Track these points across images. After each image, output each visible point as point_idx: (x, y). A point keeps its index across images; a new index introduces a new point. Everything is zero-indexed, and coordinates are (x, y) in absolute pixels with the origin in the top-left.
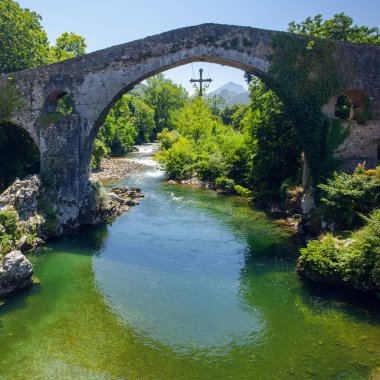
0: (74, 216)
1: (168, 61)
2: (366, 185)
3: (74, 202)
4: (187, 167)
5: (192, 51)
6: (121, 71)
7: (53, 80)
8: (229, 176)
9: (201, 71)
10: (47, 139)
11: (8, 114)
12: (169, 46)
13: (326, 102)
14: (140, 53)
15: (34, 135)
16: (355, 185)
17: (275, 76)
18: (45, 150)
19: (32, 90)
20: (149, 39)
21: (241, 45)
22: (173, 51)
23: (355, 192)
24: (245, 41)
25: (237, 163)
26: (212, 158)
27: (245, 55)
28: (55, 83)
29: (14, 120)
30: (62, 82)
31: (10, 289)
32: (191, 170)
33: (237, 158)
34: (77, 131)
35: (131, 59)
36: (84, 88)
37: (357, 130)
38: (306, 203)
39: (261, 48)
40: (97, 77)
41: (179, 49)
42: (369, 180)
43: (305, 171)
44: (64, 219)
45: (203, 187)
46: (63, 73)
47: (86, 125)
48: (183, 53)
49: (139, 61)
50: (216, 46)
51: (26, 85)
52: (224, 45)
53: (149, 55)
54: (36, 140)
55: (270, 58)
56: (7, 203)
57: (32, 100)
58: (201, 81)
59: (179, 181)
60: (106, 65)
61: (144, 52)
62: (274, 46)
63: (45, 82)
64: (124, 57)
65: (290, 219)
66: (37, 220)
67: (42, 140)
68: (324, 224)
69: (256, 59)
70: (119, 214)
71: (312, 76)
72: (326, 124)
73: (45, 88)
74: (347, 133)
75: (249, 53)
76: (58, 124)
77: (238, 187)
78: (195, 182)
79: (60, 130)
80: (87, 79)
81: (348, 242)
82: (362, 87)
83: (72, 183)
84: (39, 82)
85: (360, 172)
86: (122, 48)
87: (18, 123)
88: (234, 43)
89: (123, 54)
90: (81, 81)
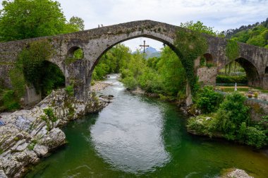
0: (84, 109)
1: (130, 36)
3: (83, 102)
6: (107, 39)
7: (72, 40)
9: (144, 41)
10: (69, 71)
12: (130, 29)
13: (197, 58)
14: (116, 31)
15: (62, 68)
18: (68, 76)
19: (61, 45)
20: (121, 24)
21: (162, 31)
22: (132, 31)
24: (164, 29)
27: (164, 35)
28: (74, 43)
29: (51, 60)
30: (77, 43)
34: (85, 67)
35: (112, 34)
36: (88, 46)
39: (171, 33)
40: (95, 41)
41: (135, 31)
44: (77, 111)
46: (78, 38)
47: (89, 64)
49: (116, 35)
50: (151, 31)
51: (58, 42)
52: (155, 31)
53: (121, 32)
54: (63, 71)
55: (174, 38)
57: (61, 50)
58: (144, 46)
60: (100, 36)
61: (118, 31)
62: (176, 33)
63: (68, 42)
64: (109, 32)
67: (67, 71)
69: (168, 38)
71: (191, 47)
73: (68, 45)
76: (75, 63)
79: (76, 66)
80: (90, 41)
83: (82, 93)
84: (65, 42)
86: (108, 28)
87: (53, 62)
88: (159, 30)
90: (87, 42)
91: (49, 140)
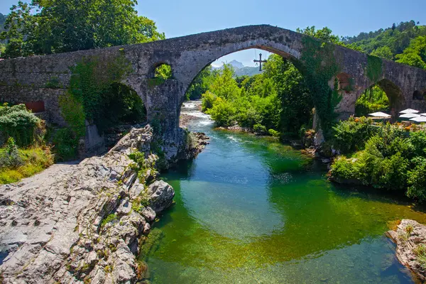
0: (176, 154)
1: (240, 46)
2: (357, 128)
3: (173, 144)
4: (231, 118)
5: (255, 41)
6: (208, 51)
7: (156, 53)
8: (262, 124)
9: (260, 55)
10: (152, 97)
11: (119, 78)
12: (240, 36)
13: (330, 79)
14: (221, 40)
15: (141, 94)
16: (351, 128)
17: (303, 62)
18: (151, 105)
19: (139, 60)
20: (228, 30)
21: (284, 41)
22: (243, 41)
23: (352, 131)
24: (287, 38)
25: (267, 115)
26: (249, 111)
27: (287, 47)
28: (159, 56)
29: (123, 82)
30: (163, 55)
31: (161, 209)
32: (234, 120)
33: (267, 111)
34: (176, 92)
35: (215, 43)
36: (180, 61)
37: (346, 96)
38: (318, 139)
39: (296, 44)
40: (190, 53)
41: (247, 40)
42: (357, 125)
43: (315, 120)
44: (168, 156)
45: (243, 131)
46: (165, 49)
47: (181, 87)
48: (250, 42)
49: (220, 45)
50: (270, 40)
51: (134, 55)
52: (274, 40)
53: (227, 41)
54: (142, 98)
55: (300, 51)
56: (130, 146)
57: (139, 67)
58: (260, 61)
59: (226, 127)
60: (197, 46)
61: (224, 39)
62: (303, 43)
63: (150, 55)
64: (210, 41)
65: (308, 149)
66: (153, 158)
67: (148, 98)
68: (334, 151)
69: (293, 51)
70: (200, 151)
71: (323, 63)
72: (330, 92)
73: (150, 59)
74: (341, 97)
75: (289, 46)
77: (271, 131)
78: (237, 128)
79: (163, 91)
80: (183, 54)
81: (353, 160)
82: (347, 72)
83: (172, 130)
84: (145, 54)
85: (351, 121)
86: (209, 35)
87: (127, 84)
88: (281, 39)
89: (209, 39)
90: (178, 55)
91: (156, 198)
